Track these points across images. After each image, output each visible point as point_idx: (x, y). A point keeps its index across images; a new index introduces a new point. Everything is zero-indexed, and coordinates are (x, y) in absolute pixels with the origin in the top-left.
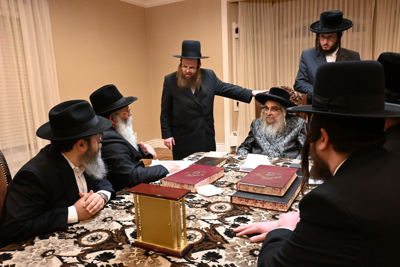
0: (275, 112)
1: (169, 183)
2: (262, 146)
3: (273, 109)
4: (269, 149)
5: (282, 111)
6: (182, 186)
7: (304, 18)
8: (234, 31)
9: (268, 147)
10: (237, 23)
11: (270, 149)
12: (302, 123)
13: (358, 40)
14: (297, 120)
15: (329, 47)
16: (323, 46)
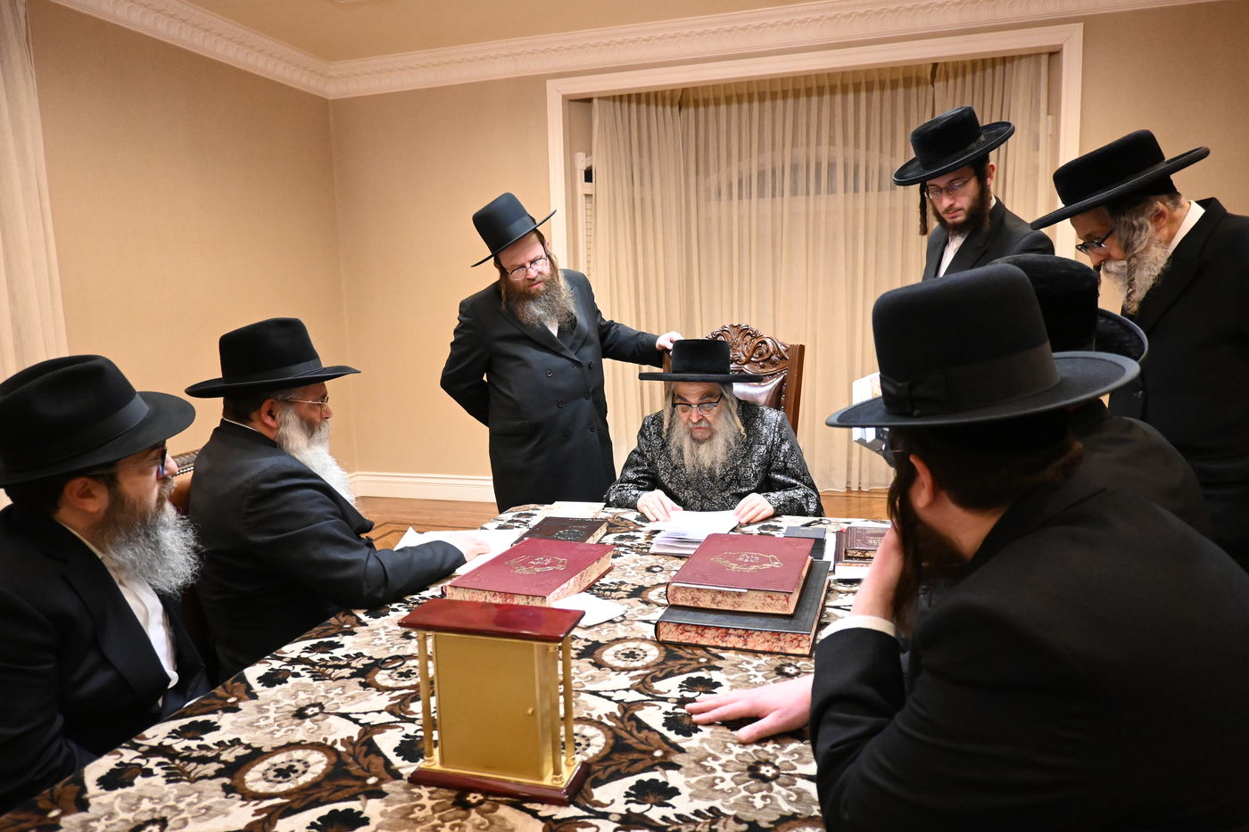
1: (468, 594)
7: (761, 150)
8: (581, 176)
10: (589, 153)
13: (892, 210)
16: (946, 215)
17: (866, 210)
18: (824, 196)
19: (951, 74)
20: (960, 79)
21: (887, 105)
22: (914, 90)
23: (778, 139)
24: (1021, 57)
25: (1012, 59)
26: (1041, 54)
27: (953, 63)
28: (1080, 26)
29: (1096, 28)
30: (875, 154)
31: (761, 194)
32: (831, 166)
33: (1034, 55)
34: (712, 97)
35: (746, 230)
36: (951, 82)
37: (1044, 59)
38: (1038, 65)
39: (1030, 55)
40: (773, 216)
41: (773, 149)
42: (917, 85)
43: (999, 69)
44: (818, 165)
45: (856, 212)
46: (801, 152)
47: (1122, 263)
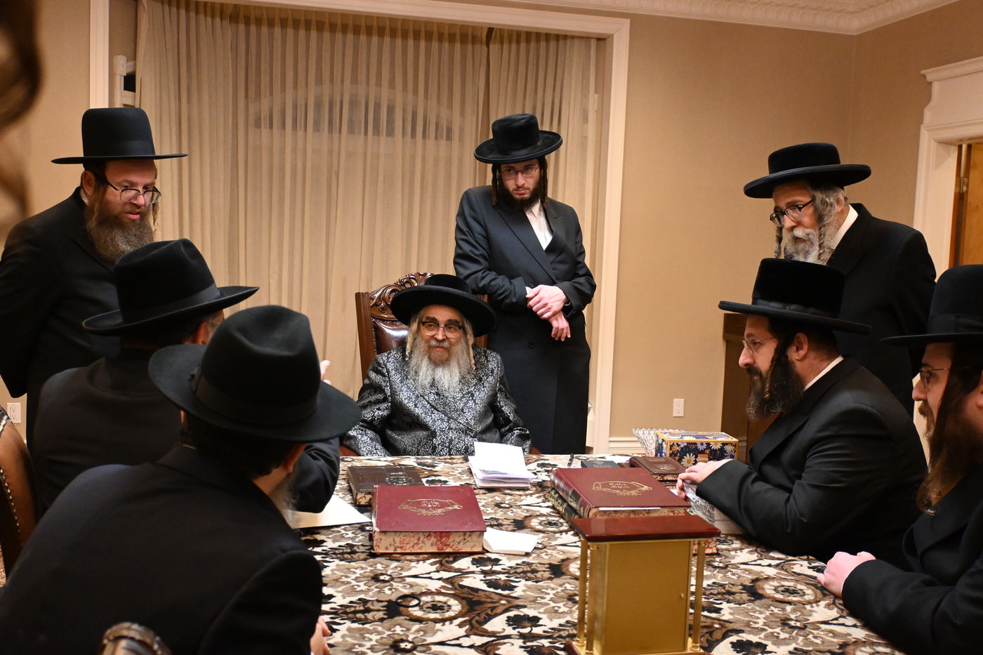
0: (455, 334)
1: (397, 540)
2: (430, 424)
3: (449, 325)
4: (450, 429)
5: (465, 333)
6: (444, 539)
7: (319, 81)
8: (120, 83)
9: (445, 424)
10: (133, 57)
11: (452, 429)
12: (498, 363)
13: (449, 160)
14: (487, 358)
15: (528, 191)
16: (515, 192)
17: (424, 158)
18: (383, 138)
19: (506, 40)
20: (514, 46)
21: (445, 57)
22: (470, 46)
23: (337, 73)
24: (573, 37)
25: (565, 37)
26: (590, 38)
27: (508, 30)
28: (627, 22)
29: (642, 25)
30: (433, 102)
31: (317, 127)
32: (391, 110)
33: (585, 38)
34: (265, 16)
35: (300, 164)
36: (506, 46)
37: (593, 43)
38: (588, 47)
39: (583, 38)
40: (330, 153)
41: (332, 81)
42: (473, 44)
43: (553, 43)
44: (378, 106)
45: (413, 158)
46: (361, 90)
47: (808, 231)
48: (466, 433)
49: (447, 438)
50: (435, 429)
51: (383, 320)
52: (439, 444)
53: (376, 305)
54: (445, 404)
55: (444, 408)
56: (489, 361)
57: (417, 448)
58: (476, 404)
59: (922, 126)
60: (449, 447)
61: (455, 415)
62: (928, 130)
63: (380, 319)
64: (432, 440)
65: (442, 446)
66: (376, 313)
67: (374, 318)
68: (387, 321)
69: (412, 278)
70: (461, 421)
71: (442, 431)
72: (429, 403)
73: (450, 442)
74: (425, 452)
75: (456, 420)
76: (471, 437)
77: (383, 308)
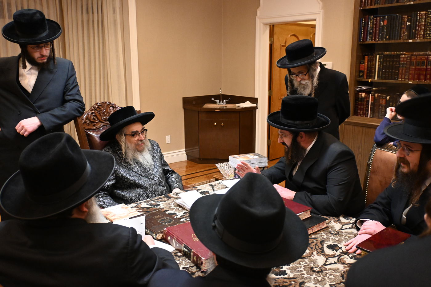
47: (307, 81)
48: (160, 185)
49: (153, 189)
50: (146, 186)
51: (90, 130)
52: (150, 193)
53: (85, 122)
54: (145, 172)
55: (145, 174)
56: (154, 145)
57: (138, 197)
58: (158, 169)
59: (256, 17)
60: (154, 194)
61: (152, 177)
62: (259, 19)
63: (88, 130)
64: (146, 192)
65: (151, 194)
66: (86, 126)
67: (85, 129)
68: (91, 130)
69: (100, 105)
70: (155, 179)
71: (150, 186)
72: (136, 173)
73: (155, 191)
74: (143, 198)
75: (153, 179)
76: (162, 186)
77: (88, 123)
